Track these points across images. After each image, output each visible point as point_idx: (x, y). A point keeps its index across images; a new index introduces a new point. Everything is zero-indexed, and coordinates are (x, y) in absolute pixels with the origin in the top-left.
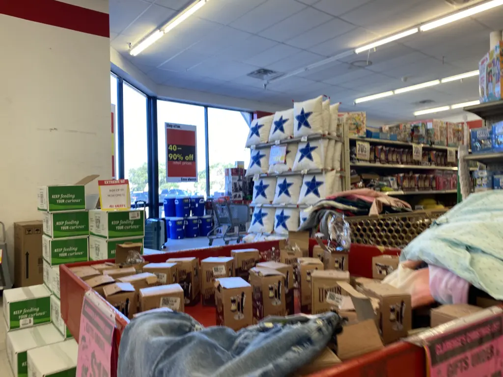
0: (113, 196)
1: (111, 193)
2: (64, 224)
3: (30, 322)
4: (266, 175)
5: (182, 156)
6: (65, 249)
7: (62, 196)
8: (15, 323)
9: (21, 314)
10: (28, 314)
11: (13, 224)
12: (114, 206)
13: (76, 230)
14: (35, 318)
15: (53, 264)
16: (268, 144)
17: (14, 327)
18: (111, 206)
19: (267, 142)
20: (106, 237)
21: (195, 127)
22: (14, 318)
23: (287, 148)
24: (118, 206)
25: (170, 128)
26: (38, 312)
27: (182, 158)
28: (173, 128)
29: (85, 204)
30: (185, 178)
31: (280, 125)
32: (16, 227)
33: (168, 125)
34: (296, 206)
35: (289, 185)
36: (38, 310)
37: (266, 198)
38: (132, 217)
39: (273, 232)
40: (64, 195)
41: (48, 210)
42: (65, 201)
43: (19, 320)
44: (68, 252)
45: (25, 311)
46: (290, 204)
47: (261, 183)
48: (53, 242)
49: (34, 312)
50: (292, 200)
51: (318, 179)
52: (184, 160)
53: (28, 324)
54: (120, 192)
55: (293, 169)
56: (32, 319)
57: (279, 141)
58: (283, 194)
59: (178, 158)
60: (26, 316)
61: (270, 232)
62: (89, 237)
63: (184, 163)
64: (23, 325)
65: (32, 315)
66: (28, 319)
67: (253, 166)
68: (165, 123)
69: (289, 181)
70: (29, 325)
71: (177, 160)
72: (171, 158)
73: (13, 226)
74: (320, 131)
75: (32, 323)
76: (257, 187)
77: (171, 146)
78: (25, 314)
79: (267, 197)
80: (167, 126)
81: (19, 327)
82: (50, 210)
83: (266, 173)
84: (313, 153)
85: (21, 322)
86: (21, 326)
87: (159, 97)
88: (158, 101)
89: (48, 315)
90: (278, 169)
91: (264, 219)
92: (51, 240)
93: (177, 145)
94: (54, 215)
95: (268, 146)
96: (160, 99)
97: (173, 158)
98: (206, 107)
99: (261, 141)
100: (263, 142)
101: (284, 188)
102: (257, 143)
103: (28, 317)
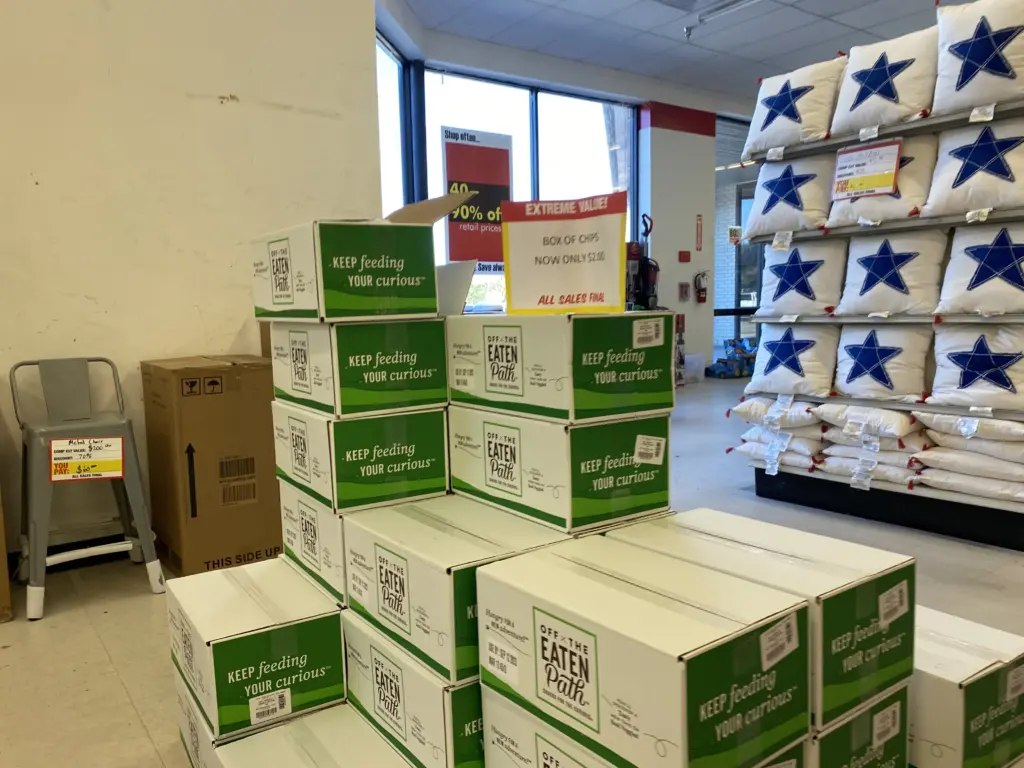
0: (556, 260)
1: (551, 251)
2: (373, 362)
3: (282, 706)
4: (820, 233)
5: (479, 211)
6: (377, 452)
7: (365, 262)
8: (234, 713)
9: (252, 681)
10: (274, 677)
11: (139, 365)
12: (556, 300)
13: (411, 384)
14: (297, 688)
15: (343, 504)
16: (830, 142)
17: (234, 728)
18: (543, 300)
19: (828, 137)
20: (563, 414)
21: (508, 139)
22: (231, 696)
23: (900, 150)
24: (569, 300)
25: (453, 141)
26: (305, 669)
27: (480, 216)
28: (460, 141)
29: (434, 296)
30: (487, 263)
31: (879, 80)
32: (150, 372)
33: (449, 134)
34: (932, 320)
35: (904, 259)
36: (303, 661)
37: (813, 299)
38: (641, 340)
39: (835, 395)
40: (370, 257)
41: (323, 313)
42: (374, 282)
43: (244, 701)
44: (386, 461)
45: (264, 668)
46: (904, 314)
47: (795, 258)
48: (341, 429)
49: (294, 670)
50: (917, 301)
52: (485, 221)
53: (274, 710)
54: (576, 249)
55: (926, 210)
56: (287, 693)
57: (876, 129)
58: (881, 287)
59: (471, 215)
60: (269, 684)
61: (825, 393)
62: (446, 408)
63: (484, 228)
64: (259, 715)
65: (287, 681)
66: (275, 695)
67: (774, 210)
68: (443, 127)
69: (900, 247)
70: (281, 713)
71: (470, 220)
72: (455, 217)
73: (140, 372)
75: (288, 708)
76: (778, 270)
77: (455, 185)
78: (265, 677)
79: (817, 295)
80: (447, 137)
81: (247, 723)
82: (329, 313)
83: (822, 228)
84: (1012, 158)
85: (254, 705)
86: (254, 720)
87: (429, 61)
88: (428, 76)
89: (336, 676)
90: (866, 213)
91: (805, 358)
92: (332, 418)
93: (468, 185)
94: (342, 329)
95: (829, 148)
96: (432, 69)
97: (460, 214)
98: (535, 90)
99: (807, 134)
100: (812, 136)
101: (885, 269)
102: (793, 140)
103: (274, 689)
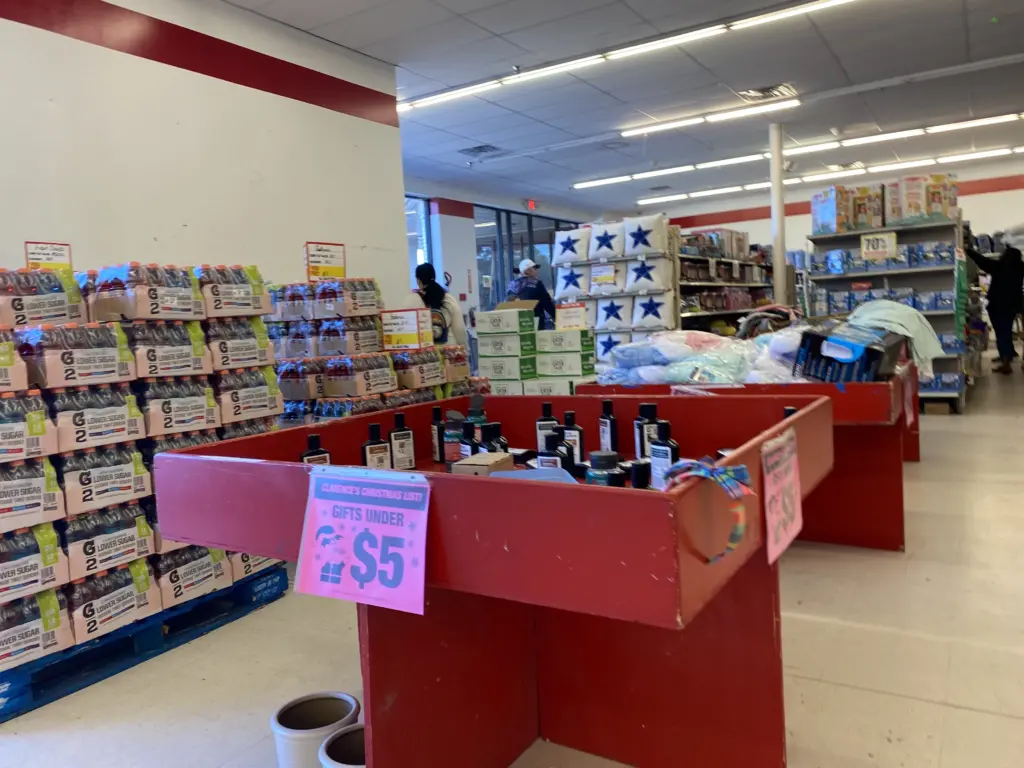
4: (587, 298)
16: (588, 262)
19: (588, 260)
23: (615, 267)
31: (605, 241)
35: (619, 307)
46: (621, 328)
50: (625, 323)
51: (656, 300)
55: (626, 290)
57: (605, 259)
58: (612, 318)
67: (569, 288)
69: (617, 303)
74: (661, 251)
83: (587, 296)
84: (652, 273)
90: (604, 290)
95: (588, 264)
99: (579, 258)
100: (581, 259)
101: (612, 311)
102: (573, 260)
